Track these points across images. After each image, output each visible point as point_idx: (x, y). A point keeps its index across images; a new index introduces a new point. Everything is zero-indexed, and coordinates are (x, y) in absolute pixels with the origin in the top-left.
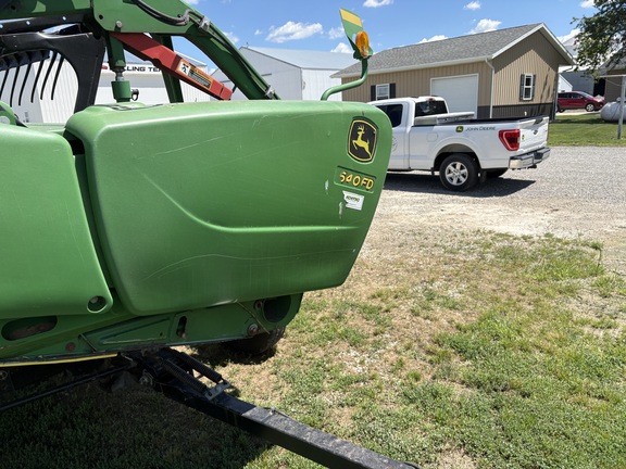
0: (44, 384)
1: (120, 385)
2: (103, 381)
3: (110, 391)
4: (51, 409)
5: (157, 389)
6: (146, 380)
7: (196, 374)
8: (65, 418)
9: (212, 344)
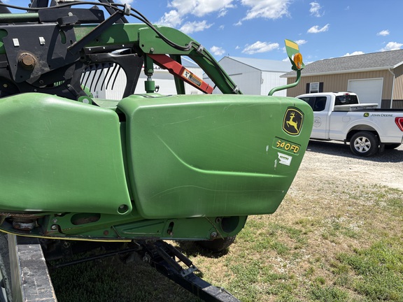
0: (88, 253)
1: (131, 260)
2: (122, 256)
3: (125, 263)
4: (91, 269)
5: (152, 265)
6: (146, 259)
7: (177, 259)
8: (98, 276)
9: (188, 241)
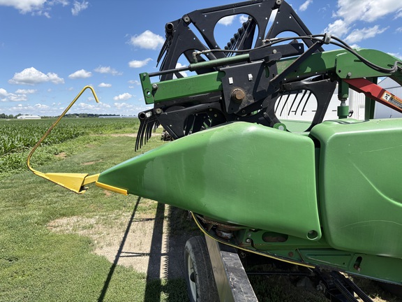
1: (302, 284)
2: (292, 278)
3: (296, 286)
4: (260, 282)
5: (328, 296)
6: (321, 288)
7: (356, 295)
8: (266, 291)
